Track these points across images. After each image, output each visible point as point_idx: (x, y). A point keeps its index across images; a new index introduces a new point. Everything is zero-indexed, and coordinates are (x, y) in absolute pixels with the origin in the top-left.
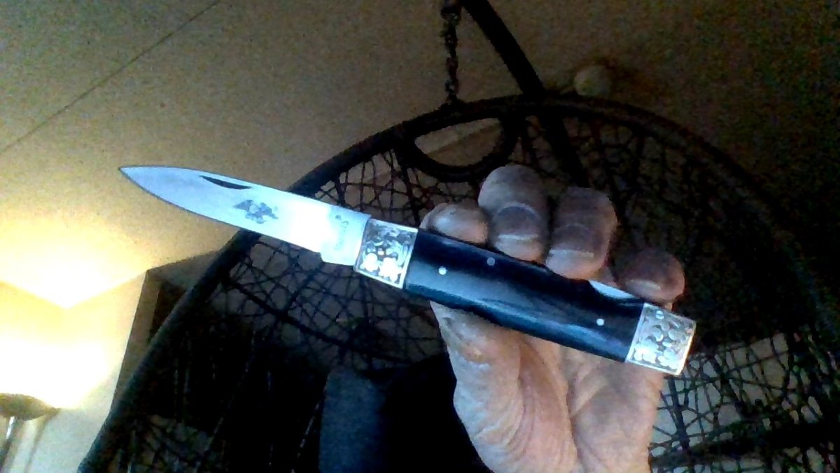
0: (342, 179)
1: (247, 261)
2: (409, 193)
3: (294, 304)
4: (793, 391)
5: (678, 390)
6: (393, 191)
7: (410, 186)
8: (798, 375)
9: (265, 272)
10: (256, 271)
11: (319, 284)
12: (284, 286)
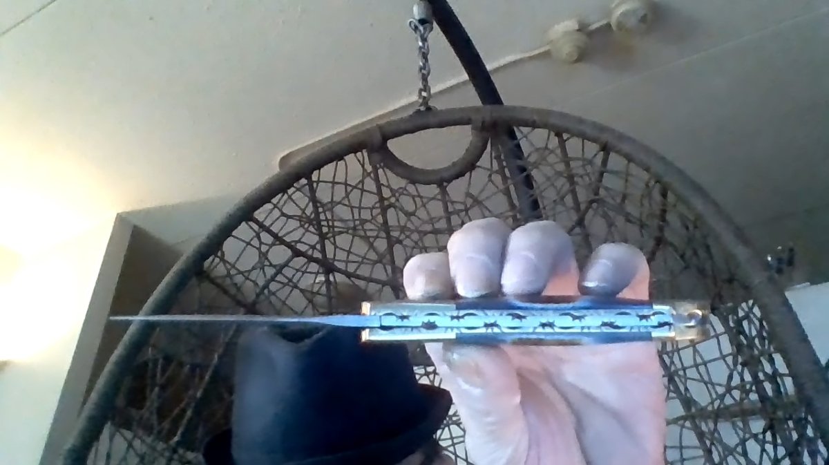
0: (314, 177)
1: (219, 254)
2: (379, 193)
3: (262, 297)
4: (735, 388)
6: (363, 190)
7: (379, 186)
8: (741, 374)
9: (236, 266)
10: (227, 265)
11: (287, 277)
12: (253, 279)
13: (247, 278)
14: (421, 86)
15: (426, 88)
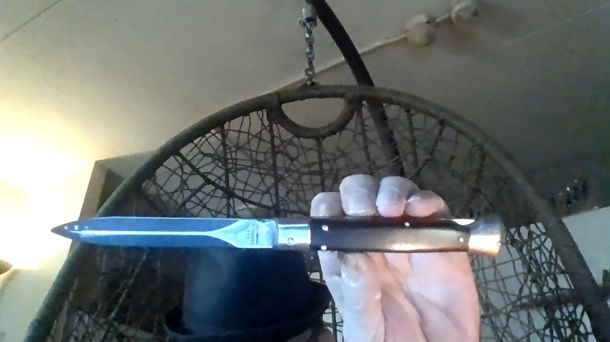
0: (226, 127)
1: (153, 179)
2: (272, 142)
6: (260, 139)
7: (273, 137)
10: (158, 187)
11: (199, 199)
12: (175, 199)
13: (171, 198)
14: (308, 67)
15: (311, 68)
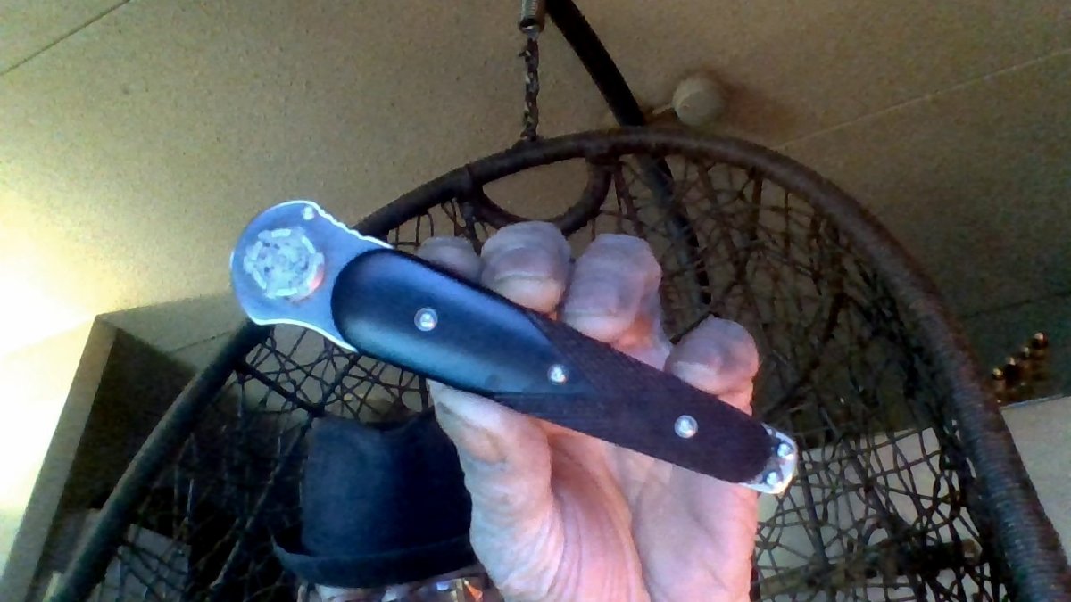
0: (391, 238)
1: (269, 342)
3: (333, 397)
5: (815, 500)
8: (949, 480)
9: (292, 359)
10: (279, 356)
11: (363, 369)
12: (319, 376)
13: (309, 375)
14: (527, 109)
15: (533, 112)
